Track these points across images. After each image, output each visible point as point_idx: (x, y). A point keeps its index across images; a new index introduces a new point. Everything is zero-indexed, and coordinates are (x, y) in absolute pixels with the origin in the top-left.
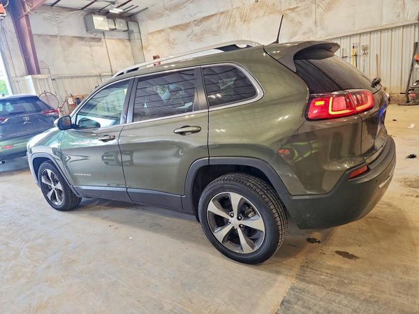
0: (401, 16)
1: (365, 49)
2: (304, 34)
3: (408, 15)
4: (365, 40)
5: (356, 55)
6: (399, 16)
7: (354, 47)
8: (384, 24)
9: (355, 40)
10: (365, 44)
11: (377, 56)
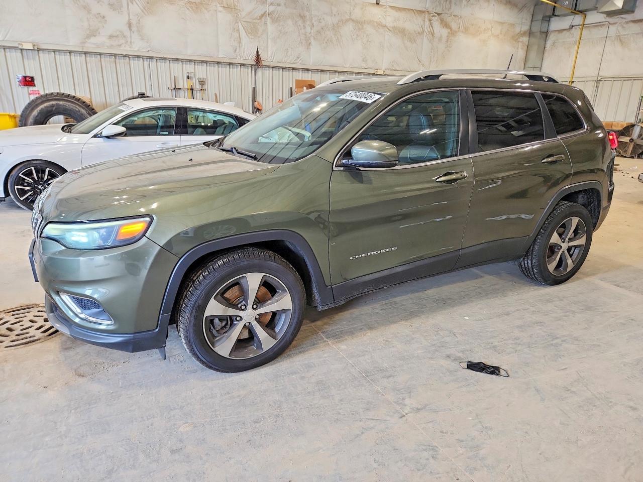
0: (237, 51)
1: (202, 83)
2: (111, 37)
3: (244, 52)
4: (201, 71)
5: (192, 89)
6: (236, 51)
7: (188, 78)
8: (221, 56)
9: (189, 68)
10: (201, 77)
11: (216, 94)
